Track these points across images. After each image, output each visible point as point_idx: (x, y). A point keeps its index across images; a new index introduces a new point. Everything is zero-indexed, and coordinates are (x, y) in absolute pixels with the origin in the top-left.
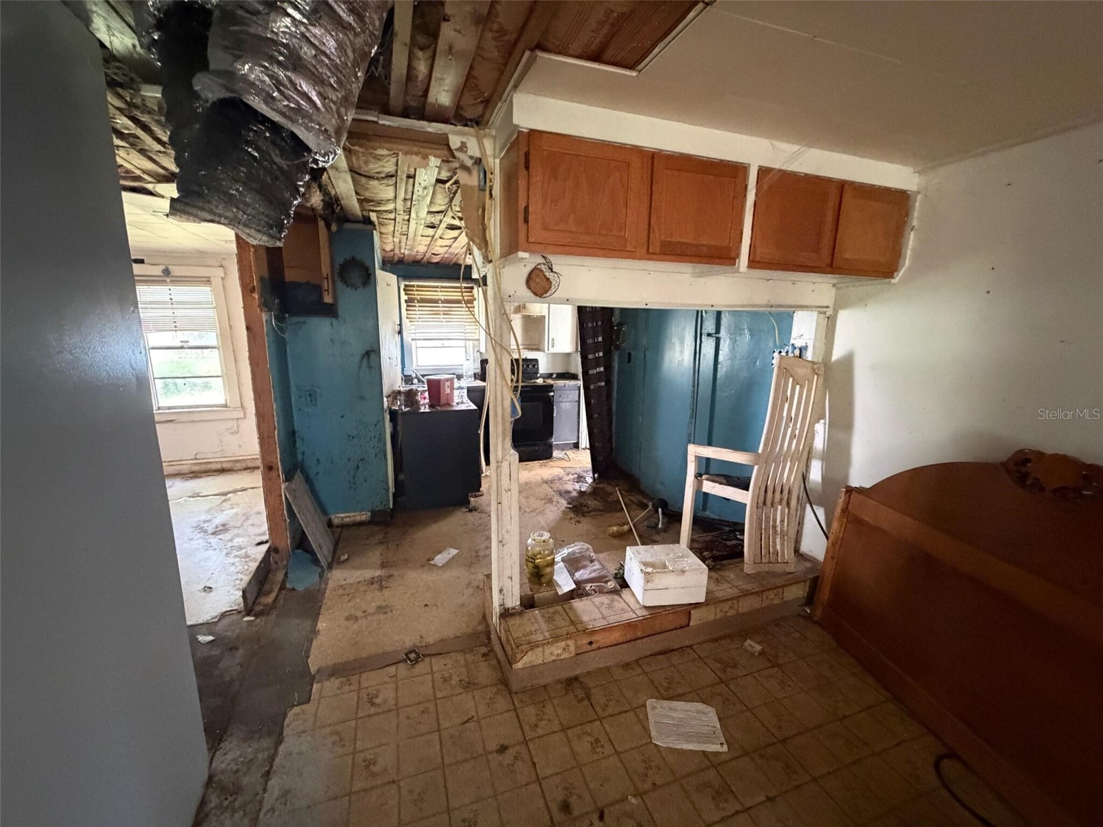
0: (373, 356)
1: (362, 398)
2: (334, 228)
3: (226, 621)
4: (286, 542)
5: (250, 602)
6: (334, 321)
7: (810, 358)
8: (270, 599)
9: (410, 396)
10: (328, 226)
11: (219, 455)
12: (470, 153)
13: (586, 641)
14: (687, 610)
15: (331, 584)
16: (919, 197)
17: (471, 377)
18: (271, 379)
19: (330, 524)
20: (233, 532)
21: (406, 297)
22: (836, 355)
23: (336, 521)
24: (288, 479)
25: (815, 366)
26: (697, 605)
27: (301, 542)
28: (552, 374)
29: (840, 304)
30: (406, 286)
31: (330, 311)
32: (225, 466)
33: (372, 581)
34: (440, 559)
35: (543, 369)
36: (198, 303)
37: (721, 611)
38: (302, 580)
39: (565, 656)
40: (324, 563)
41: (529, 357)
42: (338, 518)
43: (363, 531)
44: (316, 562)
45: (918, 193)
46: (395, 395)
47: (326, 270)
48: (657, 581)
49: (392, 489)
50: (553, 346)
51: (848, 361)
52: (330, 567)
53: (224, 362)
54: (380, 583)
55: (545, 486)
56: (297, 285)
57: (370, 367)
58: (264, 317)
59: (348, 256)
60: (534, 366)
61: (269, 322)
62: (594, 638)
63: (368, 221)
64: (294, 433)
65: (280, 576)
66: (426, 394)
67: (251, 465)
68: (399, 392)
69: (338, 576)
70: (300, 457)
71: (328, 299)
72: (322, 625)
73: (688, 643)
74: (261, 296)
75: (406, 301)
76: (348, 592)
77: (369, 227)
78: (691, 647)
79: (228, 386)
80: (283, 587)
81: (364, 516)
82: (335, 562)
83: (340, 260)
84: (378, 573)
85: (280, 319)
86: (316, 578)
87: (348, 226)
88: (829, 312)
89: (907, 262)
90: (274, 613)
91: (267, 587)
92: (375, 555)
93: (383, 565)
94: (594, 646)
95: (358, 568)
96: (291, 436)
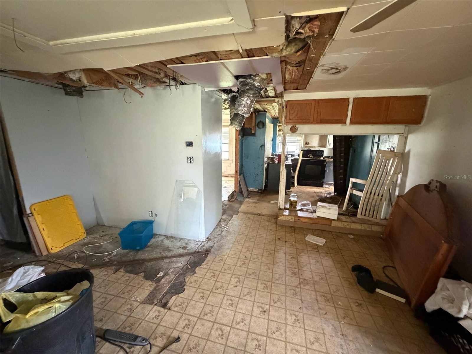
0: (263, 147)
1: (259, 158)
2: (257, 114)
3: (225, 201)
4: (237, 190)
5: (230, 199)
6: (254, 137)
7: (395, 151)
8: (233, 200)
9: (272, 159)
10: (255, 114)
11: (225, 172)
12: (280, 102)
13: (298, 219)
14: (331, 220)
15: (245, 201)
16: (430, 97)
17: (297, 155)
18: (239, 151)
19: (248, 190)
20: (227, 188)
21: (279, 129)
22: (406, 150)
23: (249, 190)
24: (240, 175)
25: (396, 154)
26: (334, 220)
27: (241, 192)
28: (330, 157)
29: (409, 133)
30: (279, 125)
31: (254, 135)
32: (227, 175)
33: (254, 202)
34: (272, 202)
35: (325, 154)
36: (226, 132)
37: (344, 225)
38: (240, 199)
39: (291, 220)
40: (245, 197)
41: (321, 150)
42: (251, 189)
43: (256, 193)
44: (243, 196)
45: (430, 95)
46: (268, 158)
47: (253, 125)
48: (321, 209)
49: (264, 184)
50: (330, 146)
51: (409, 152)
52: (246, 198)
53: (229, 147)
54: (256, 203)
55: (315, 193)
56: (247, 128)
57: (262, 150)
58: (239, 137)
59: (259, 120)
60: (322, 153)
61: (240, 138)
62: (300, 219)
63: (265, 111)
64: (242, 165)
65: (236, 197)
66: (278, 159)
67: (232, 176)
68: (269, 157)
69: (247, 200)
70: (243, 172)
71: (253, 132)
72: (242, 206)
73: (331, 231)
74: (239, 132)
75: (279, 130)
76: (249, 203)
77: (266, 112)
78: (331, 232)
79: (229, 155)
80: (236, 199)
81: (256, 190)
82: (247, 197)
83: (257, 121)
84: (256, 201)
85: (242, 137)
86: (243, 199)
87: (260, 113)
88: (405, 135)
89: (425, 119)
90: (234, 202)
91: (233, 198)
92: (257, 198)
93: (258, 200)
94: (300, 221)
95: (252, 199)
96: (242, 166)
